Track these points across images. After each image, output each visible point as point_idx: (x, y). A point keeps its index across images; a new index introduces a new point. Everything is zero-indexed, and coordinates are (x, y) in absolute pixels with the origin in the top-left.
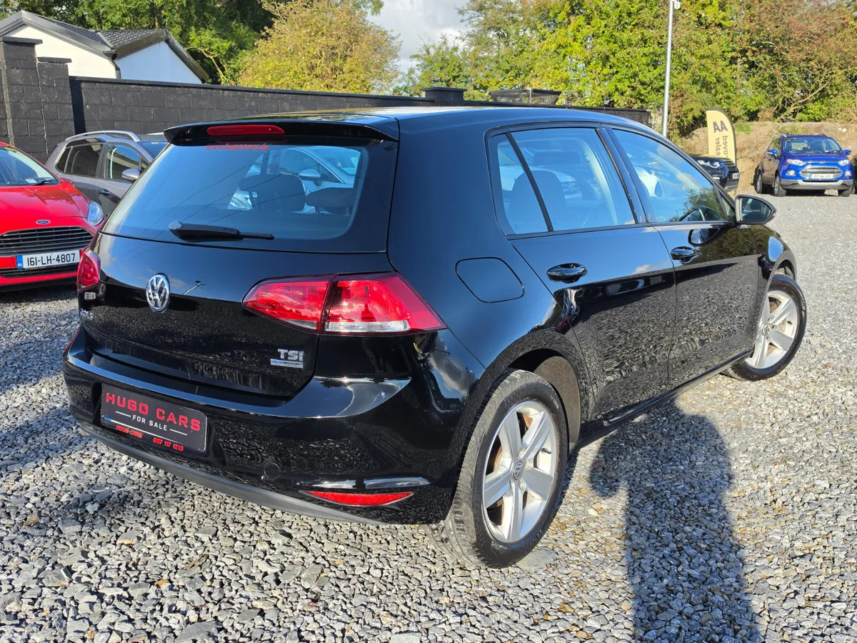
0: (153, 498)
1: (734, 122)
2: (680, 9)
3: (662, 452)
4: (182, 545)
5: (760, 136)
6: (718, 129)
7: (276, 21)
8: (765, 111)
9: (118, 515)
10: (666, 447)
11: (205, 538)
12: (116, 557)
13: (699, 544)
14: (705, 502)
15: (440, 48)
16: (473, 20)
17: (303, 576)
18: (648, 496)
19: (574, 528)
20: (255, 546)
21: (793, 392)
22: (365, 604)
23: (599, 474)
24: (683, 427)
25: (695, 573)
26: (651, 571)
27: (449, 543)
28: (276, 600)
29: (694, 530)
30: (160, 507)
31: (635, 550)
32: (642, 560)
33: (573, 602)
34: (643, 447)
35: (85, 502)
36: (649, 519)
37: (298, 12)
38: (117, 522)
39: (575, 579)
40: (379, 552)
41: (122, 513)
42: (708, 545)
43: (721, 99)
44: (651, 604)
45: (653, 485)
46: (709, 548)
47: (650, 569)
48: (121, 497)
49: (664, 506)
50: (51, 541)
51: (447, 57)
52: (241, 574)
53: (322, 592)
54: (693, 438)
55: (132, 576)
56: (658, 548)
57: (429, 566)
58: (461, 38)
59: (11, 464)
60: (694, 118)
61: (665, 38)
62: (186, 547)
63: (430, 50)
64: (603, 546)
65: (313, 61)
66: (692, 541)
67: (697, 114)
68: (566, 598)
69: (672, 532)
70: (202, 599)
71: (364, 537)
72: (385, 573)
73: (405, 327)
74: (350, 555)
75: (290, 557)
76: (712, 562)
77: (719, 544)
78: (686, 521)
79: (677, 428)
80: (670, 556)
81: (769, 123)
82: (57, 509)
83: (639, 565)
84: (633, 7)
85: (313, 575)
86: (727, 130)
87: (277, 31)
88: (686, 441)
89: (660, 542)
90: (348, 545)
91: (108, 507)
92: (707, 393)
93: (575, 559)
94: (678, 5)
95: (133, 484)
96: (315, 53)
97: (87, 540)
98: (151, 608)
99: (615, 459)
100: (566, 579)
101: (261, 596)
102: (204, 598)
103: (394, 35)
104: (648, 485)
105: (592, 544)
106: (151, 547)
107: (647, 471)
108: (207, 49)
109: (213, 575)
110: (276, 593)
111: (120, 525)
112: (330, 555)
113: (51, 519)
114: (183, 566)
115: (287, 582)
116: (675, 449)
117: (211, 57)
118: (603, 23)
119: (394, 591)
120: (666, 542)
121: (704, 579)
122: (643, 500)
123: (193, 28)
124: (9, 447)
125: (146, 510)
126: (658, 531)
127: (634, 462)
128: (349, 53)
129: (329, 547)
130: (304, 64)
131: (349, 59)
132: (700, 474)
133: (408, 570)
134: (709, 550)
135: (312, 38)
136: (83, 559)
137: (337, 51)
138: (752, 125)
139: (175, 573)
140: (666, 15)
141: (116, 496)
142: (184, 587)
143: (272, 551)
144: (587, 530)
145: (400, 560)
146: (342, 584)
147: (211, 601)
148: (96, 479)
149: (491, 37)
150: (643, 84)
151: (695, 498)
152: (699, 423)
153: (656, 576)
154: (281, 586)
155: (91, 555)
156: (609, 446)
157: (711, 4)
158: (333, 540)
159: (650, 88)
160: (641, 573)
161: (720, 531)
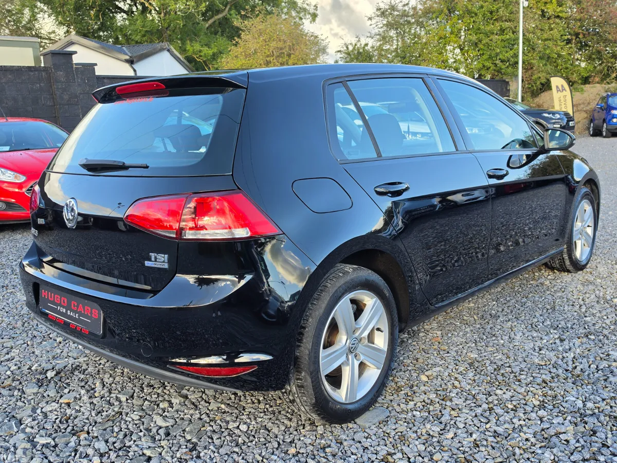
0: (96, 367)
1: (572, 86)
2: (528, 6)
3: (488, 330)
4: (105, 404)
5: (591, 95)
6: (560, 90)
7: (243, 33)
8: (595, 76)
9: (67, 380)
10: (492, 326)
11: (123, 399)
12: (56, 413)
13: (506, 404)
14: (517, 369)
15: (356, 45)
16: (378, 23)
17: (187, 429)
18: (471, 364)
19: (408, 390)
20: (158, 405)
21: (600, 281)
22: (229, 453)
23: (435, 347)
24: (508, 309)
25: (500, 430)
26: (464, 427)
27: (295, 404)
28: (162, 449)
29: (504, 393)
30: (98, 374)
31: (453, 409)
32: (457, 418)
33: (395, 454)
34: (474, 325)
35: (47, 370)
36: (469, 384)
37: (257, 26)
38: (65, 385)
39: (399, 434)
40: (250, 410)
41: (70, 379)
42: (515, 406)
43: (561, 69)
44: (459, 456)
45: (476, 356)
46: (514, 408)
47: (464, 425)
48: (74, 366)
49: (483, 373)
50: (14, 400)
51: (361, 50)
52: (141, 427)
53: (199, 443)
54: (515, 318)
55: (62, 428)
56: (472, 408)
57: (286, 422)
58: (370, 37)
59: (7, 342)
60: (542, 84)
61: (517, 28)
62: (107, 406)
63: (349, 46)
64: (428, 406)
65: (268, 59)
66: (501, 402)
67: (543, 81)
68: (389, 450)
69: (486, 395)
70: (107, 447)
71: (242, 398)
72: (251, 428)
73: (247, 234)
74: (228, 412)
75: (183, 414)
76: (515, 420)
77: (524, 404)
78: (498, 386)
79: (503, 310)
80: (482, 415)
81: (598, 85)
82: (26, 375)
83: (455, 423)
84: (493, 7)
85: (195, 429)
86: (566, 91)
87: (243, 40)
88: (509, 320)
89: (475, 403)
90: (229, 404)
91: (62, 374)
92: (532, 282)
93: (403, 417)
94: (526, 4)
95: (86, 356)
96: (269, 53)
97: (39, 400)
98: (68, 454)
99: (450, 335)
100: (393, 433)
101: (153, 445)
102: (108, 446)
103: (323, 38)
104: (472, 356)
105: (419, 404)
106: (82, 405)
107: (474, 344)
108: (198, 56)
109: (121, 428)
110: (163, 443)
111: (66, 388)
112: (212, 413)
113: (20, 383)
114: (101, 420)
115: (175, 434)
116: (499, 327)
117: (201, 61)
118: (472, 20)
119: (254, 443)
120: (479, 403)
121: (506, 435)
122: (467, 368)
123: (188, 41)
124: (10, 329)
125: (88, 376)
126: (475, 394)
127: (465, 338)
128: (292, 52)
129: (213, 406)
130: (262, 61)
131: (292, 56)
132: (516, 347)
133: (269, 425)
134: (515, 410)
135: (268, 43)
136: (31, 414)
137: (284, 51)
138: (585, 87)
139: (93, 426)
140: (518, 12)
141: (70, 365)
142: (97, 437)
143: (170, 409)
144: (417, 392)
145: (265, 417)
146: (215, 437)
147: (114, 449)
148: (61, 352)
149: (391, 35)
150: (502, 61)
151: (509, 367)
152: (522, 306)
153: (467, 432)
154: (169, 438)
155: (39, 411)
156: (447, 325)
157: (551, 2)
158: (219, 400)
159: (508, 64)
160: (455, 430)
161: (525, 394)
